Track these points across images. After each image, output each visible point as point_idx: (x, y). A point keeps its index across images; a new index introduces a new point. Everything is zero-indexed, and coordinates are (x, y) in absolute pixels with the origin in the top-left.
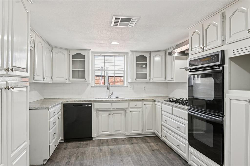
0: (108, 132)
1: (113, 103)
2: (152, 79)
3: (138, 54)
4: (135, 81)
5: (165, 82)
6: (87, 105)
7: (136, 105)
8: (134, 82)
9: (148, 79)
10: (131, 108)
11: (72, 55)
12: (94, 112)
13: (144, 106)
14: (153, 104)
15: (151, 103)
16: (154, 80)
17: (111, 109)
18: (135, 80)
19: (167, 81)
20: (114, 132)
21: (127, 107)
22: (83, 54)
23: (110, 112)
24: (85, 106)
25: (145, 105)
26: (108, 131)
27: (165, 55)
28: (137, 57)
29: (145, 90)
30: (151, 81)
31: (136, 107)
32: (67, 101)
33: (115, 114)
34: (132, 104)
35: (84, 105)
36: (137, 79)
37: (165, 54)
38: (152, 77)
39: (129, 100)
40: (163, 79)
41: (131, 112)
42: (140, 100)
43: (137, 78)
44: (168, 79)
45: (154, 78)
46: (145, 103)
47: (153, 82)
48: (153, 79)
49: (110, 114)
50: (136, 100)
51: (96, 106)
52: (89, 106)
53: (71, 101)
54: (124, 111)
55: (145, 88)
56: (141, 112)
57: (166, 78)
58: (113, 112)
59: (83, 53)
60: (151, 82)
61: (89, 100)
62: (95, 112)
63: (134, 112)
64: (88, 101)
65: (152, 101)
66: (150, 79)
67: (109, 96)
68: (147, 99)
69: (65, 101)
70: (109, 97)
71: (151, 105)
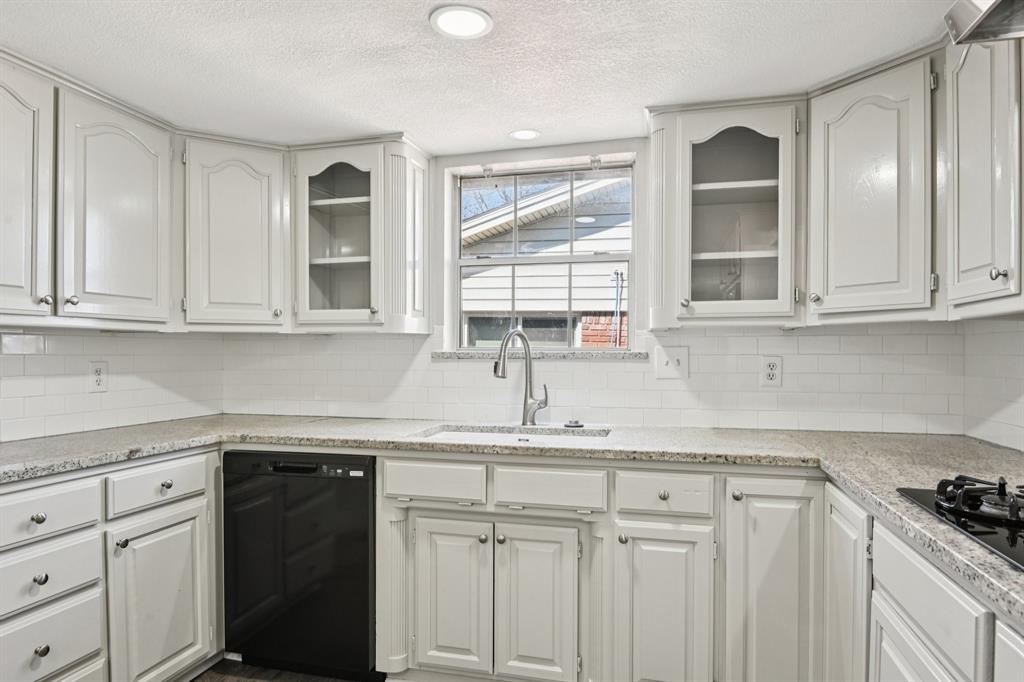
0: (475, 659)
1: (499, 470)
2: (818, 299)
3: (707, 128)
4: (679, 319)
5: (931, 316)
6: (339, 471)
7: (664, 498)
8: (679, 324)
9: (784, 302)
10: (626, 513)
11: (310, 178)
12: (386, 518)
13: (733, 510)
14: (809, 500)
15: (798, 487)
16: (831, 303)
17: (491, 508)
18: (680, 311)
19: (945, 313)
20: (512, 663)
21: (599, 503)
22: (362, 167)
23: (483, 529)
24: (332, 473)
25: (737, 498)
26: (473, 649)
27: (933, 91)
28: (696, 148)
29: (777, 381)
30: (811, 317)
31: (663, 506)
32: (243, 439)
33: (517, 543)
34: (637, 487)
35: (325, 467)
36: (702, 307)
37: (930, 78)
38: (815, 288)
39: (611, 456)
40: (914, 291)
41: (623, 541)
42: (695, 456)
43: (697, 295)
44: (952, 291)
45: (831, 288)
46: (736, 484)
47: (825, 327)
48: (826, 299)
49: (483, 541)
50: (663, 454)
51: (394, 480)
52: (353, 473)
53: (260, 440)
54: (584, 528)
55: (771, 366)
56: (704, 554)
57: (936, 280)
58: (504, 528)
59: (358, 159)
60: (812, 320)
61: (355, 441)
62: (396, 516)
63: (646, 547)
64: (347, 441)
65: (803, 473)
66: (799, 299)
67: (528, 417)
68: (759, 459)
69: (232, 437)
70: (524, 424)
71: (793, 506)
